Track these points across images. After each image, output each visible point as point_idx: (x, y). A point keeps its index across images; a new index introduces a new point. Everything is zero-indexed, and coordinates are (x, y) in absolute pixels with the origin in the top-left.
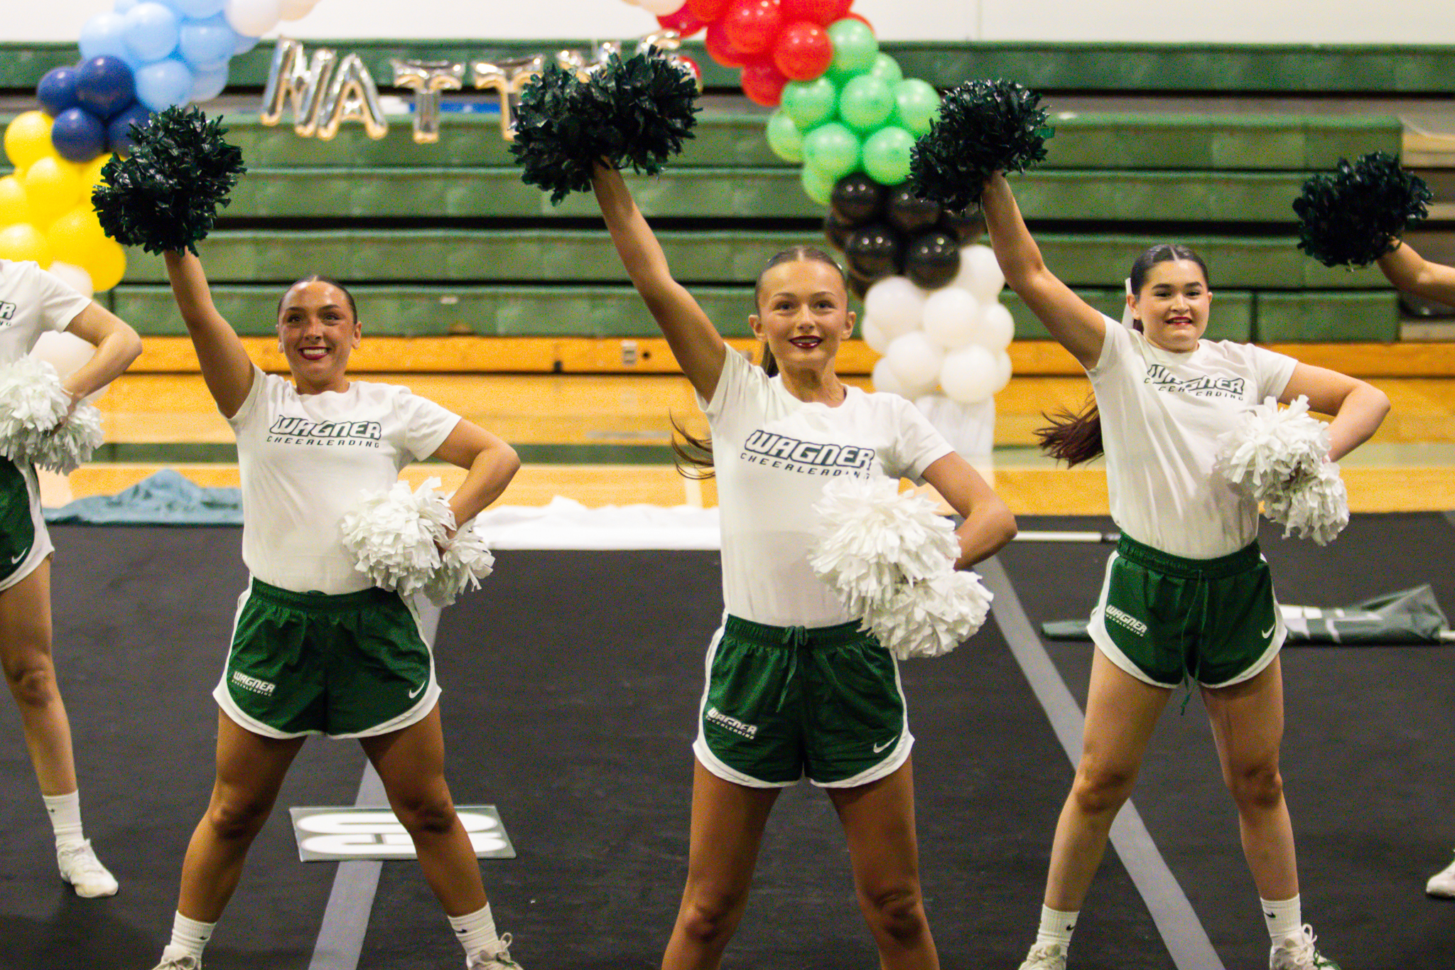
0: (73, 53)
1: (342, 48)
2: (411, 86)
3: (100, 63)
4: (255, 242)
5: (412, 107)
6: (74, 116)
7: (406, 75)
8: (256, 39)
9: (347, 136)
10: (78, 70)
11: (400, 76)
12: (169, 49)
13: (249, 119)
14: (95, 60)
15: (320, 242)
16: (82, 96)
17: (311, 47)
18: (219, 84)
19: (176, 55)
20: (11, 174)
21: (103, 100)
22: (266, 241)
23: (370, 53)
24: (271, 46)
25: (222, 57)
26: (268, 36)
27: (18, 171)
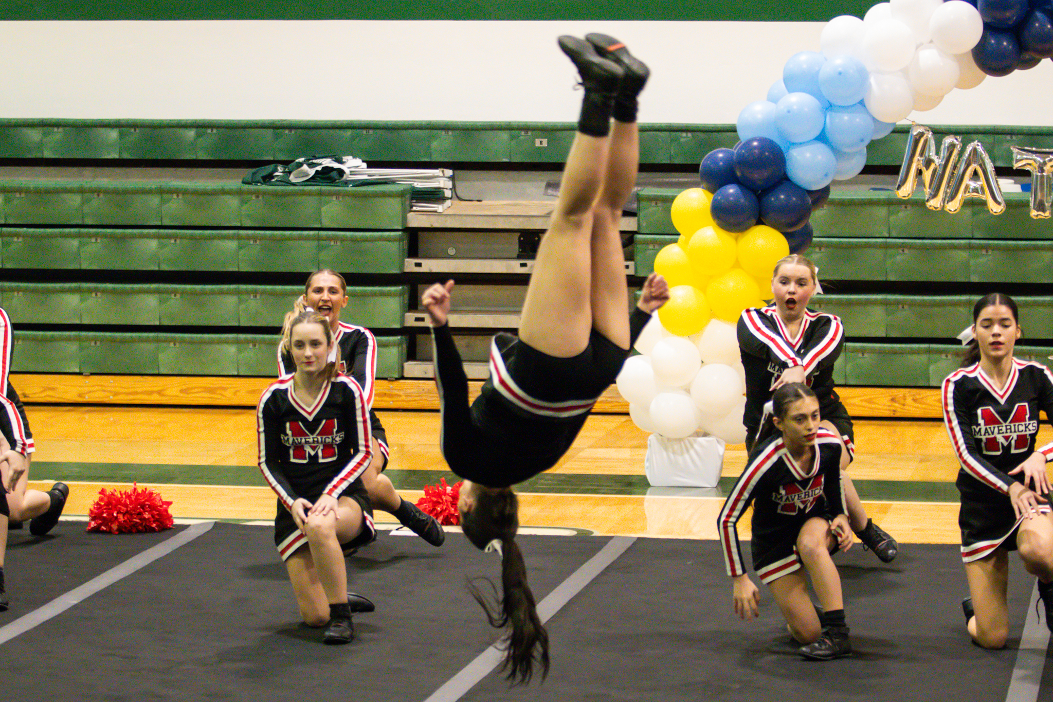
0: (732, 134)
1: (967, 134)
2: (1028, 168)
3: (755, 144)
4: (886, 303)
5: (1026, 188)
6: (731, 190)
7: (1022, 160)
8: (895, 124)
9: (968, 211)
10: (735, 150)
11: (1017, 161)
12: (816, 133)
13: (882, 195)
14: (749, 142)
15: (942, 304)
16: (738, 174)
17: (939, 133)
18: (859, 163)
19: (822, 138)
20: (675, 241)
21: (758, 176)
22: (897, 303)
23: (989, 139)
24: (904, 131)
25: (862, 140)
26: (902, 122)
27: (681, 238)
